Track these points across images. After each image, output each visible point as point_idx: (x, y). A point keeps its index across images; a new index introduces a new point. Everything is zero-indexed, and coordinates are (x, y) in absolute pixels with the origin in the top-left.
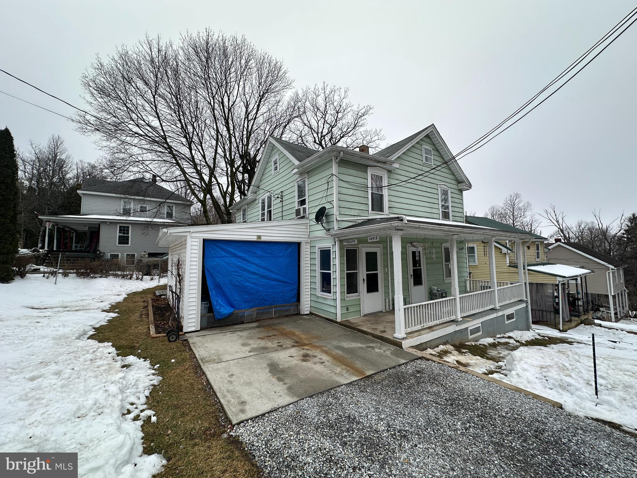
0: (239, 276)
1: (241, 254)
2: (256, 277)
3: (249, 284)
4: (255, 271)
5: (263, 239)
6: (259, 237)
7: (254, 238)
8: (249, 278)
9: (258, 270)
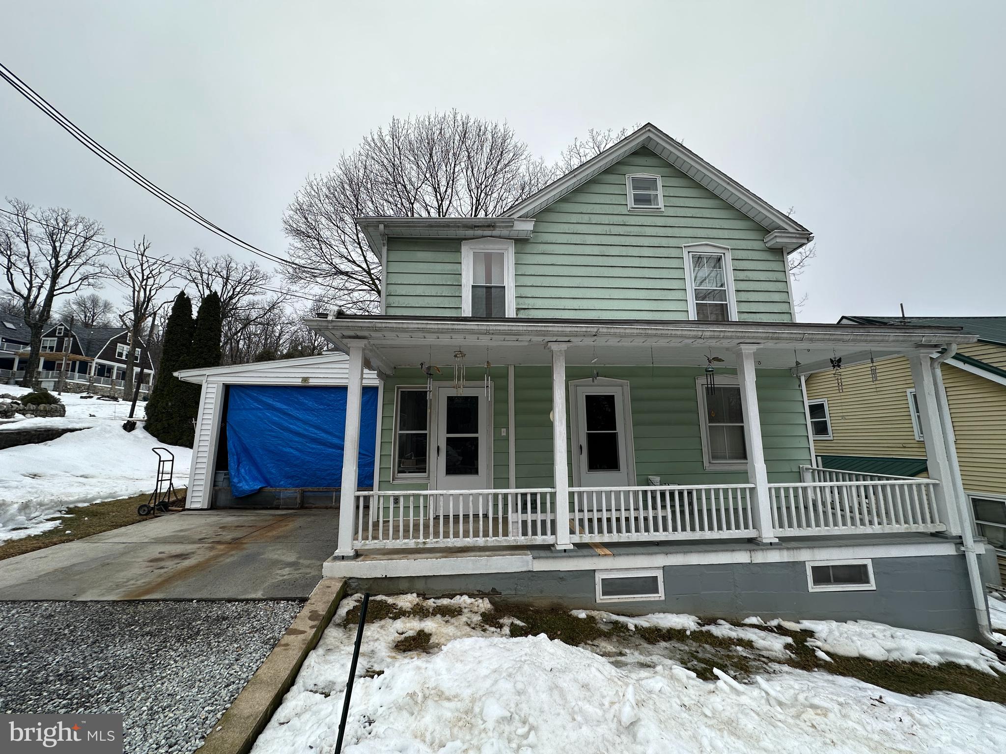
0: (275, 437)
1: (278, 405)
2: (301, 440)
3: (292, 450)
4: (301, 430)
5: (313, 382)
6: (305, 379)
7: (298, 382)
8: (291, 441)
9: (305, 430)
